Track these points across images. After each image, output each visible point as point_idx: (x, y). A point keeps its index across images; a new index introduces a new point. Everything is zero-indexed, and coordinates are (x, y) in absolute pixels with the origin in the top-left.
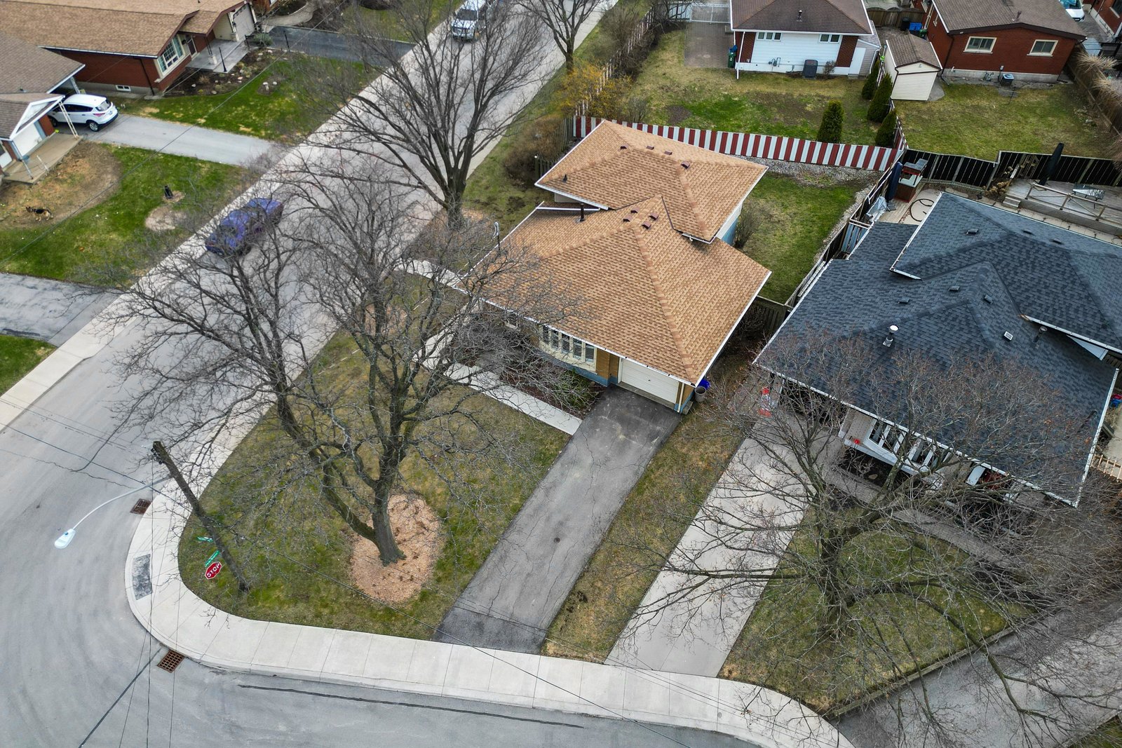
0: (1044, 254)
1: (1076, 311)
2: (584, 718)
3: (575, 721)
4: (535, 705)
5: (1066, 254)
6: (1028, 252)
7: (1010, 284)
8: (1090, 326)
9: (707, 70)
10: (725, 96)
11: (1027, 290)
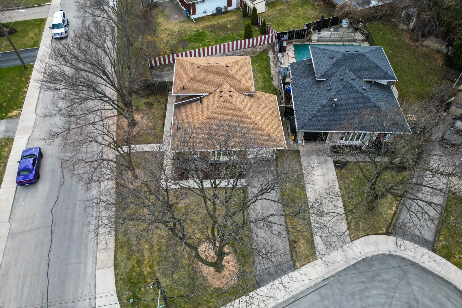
0: (357, 57)
1: (376, 72)
2: (325, 281)
3: (323, 284)
4: (308, 287)
5: (363, 55)
6: (352, 58)
7: (354, 71)
8: (382, 76)
9: (181, 22)
10: (196, 31)
11: (359, 71)
